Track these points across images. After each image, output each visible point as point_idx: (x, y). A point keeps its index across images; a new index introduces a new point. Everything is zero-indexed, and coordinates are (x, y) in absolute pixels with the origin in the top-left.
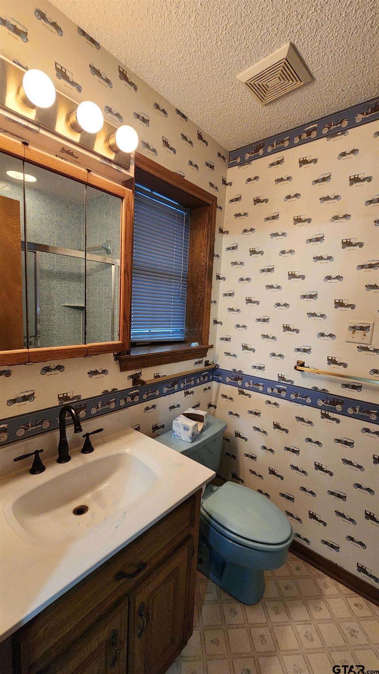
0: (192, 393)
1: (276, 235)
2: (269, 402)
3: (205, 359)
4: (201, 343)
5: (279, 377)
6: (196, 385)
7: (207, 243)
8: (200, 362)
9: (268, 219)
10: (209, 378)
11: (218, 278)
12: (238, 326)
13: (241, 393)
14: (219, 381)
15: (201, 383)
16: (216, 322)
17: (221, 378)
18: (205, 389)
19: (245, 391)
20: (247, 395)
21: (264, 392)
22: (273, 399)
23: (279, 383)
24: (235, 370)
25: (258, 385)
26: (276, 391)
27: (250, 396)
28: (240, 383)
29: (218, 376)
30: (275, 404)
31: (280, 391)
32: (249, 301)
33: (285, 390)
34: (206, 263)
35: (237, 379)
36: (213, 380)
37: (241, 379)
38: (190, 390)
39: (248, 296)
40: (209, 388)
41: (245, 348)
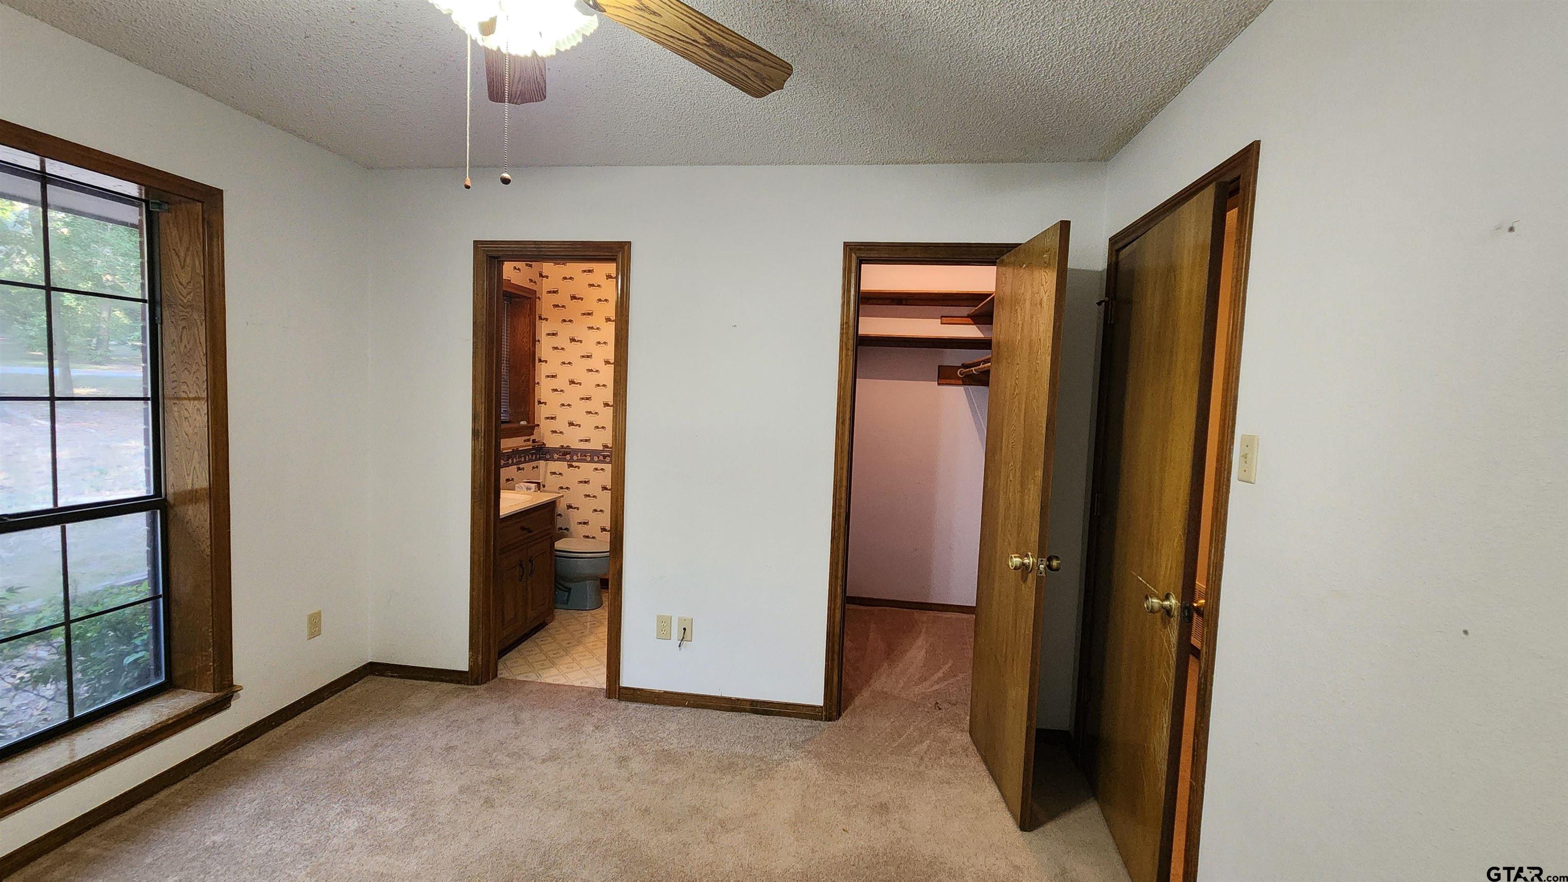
0: (523, 469)
1: (592, 328)
2: (596, 469)
3: (532, 438)
4: (528, 422)
5: (603, 446)
6: (525, 462)
7: (530, 331)
8: (528, 440)
9: (584, 314)
10: (536, 457)
11: (540, 361)
12: (563, 405)
13: (570, 466)
14: (547, 460)
15: (531, 461)
16: (540, 403)
17: (548, 457)
18: (533, 468)
19: (573, 464)
20: (576, 467)
21: (592, 461)
22: (599, 466)
23: (603, 451)
24: (562, 446)
25: (586, 456)
26: (601, 458)
27: (579, 468)
28: (568, 457)
29: (545, 454)
30: (602, 469)
31: (605, 457)
32: (572, 382)
33: (608, 456)
34: (530, 349)
35: (565, 454)
36: (540, 459)
37: (569, 454)
38: (521, 466)
39: (571, 378)
40: (537, 467)
41: (571, 424)
